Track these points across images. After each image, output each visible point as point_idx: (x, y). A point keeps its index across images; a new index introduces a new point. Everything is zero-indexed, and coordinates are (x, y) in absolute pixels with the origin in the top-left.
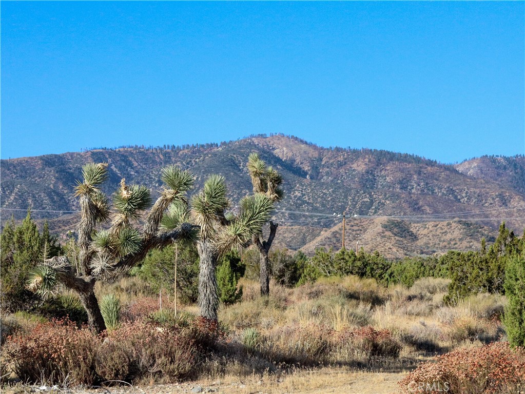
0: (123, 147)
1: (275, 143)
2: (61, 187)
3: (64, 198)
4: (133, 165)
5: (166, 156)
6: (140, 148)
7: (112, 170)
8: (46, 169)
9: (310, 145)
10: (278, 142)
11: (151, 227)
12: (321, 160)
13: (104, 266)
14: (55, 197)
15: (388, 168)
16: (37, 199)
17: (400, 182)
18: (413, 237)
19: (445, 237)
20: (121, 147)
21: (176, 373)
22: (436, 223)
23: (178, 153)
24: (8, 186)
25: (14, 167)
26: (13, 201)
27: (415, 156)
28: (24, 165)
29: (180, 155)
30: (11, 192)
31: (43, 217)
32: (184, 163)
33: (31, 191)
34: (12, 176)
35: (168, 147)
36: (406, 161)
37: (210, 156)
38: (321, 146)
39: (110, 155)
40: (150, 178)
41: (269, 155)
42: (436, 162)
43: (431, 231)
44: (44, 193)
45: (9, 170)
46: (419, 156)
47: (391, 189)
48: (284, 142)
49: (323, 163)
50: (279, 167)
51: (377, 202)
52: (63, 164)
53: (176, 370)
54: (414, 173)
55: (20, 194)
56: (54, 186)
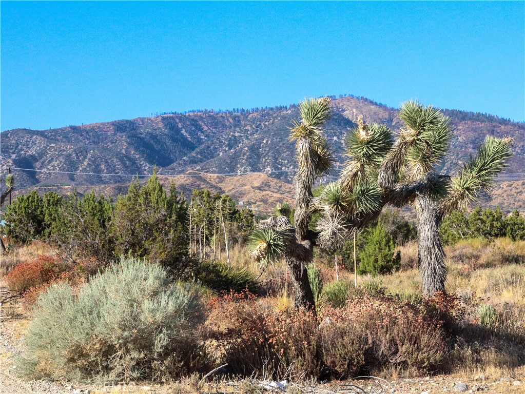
0: (193, 111)
1: (345, 104)
2: (132, 152)
3: (136, 163)
4: (203, 129)
5: (235, 120)
6: (209, 112)
7: (182, 134)
8: (118, 134)
9: (380, 106)
10: (348, 103)
11: (388, 178)
12: (392, 121)
13: (336, 229)
14: (127, 162)
15: (460, 128)
16: (110, 164)
17: (473, 142)
18: (487, 198)
19: (520, 197)
20: (191, 112)
21: (425, 364)
22: (510, 183)
23: (247, 117)
24: (81, 152)
25: (87, 133)
26: (87, 167)
27: (488, 115)
28: (96, 130)
29: (249, 118)
30: (85, 158)
31: (116, 182)
32: (253, 126)
33: (104, 156)
34: (85, 142)
35: (238, 110)
36: (478, 120)
37: (279, 118)
38: (391, 107)
39: (180, 119)
40: (220, 142)
41: (339, 117)
42: (509, 120)
43: (506, 191)
44: (116, 158)
45: (82, 135)
46: (492, 115)
47: (463, 149)
48: (354, 104)
49: (393, 124)
50: (348, 129)
51: (449, 162)
52: (135, 129)
53: (425, 360)
54: (487, 132)
55: (93, 159)
56: (126, 151)
